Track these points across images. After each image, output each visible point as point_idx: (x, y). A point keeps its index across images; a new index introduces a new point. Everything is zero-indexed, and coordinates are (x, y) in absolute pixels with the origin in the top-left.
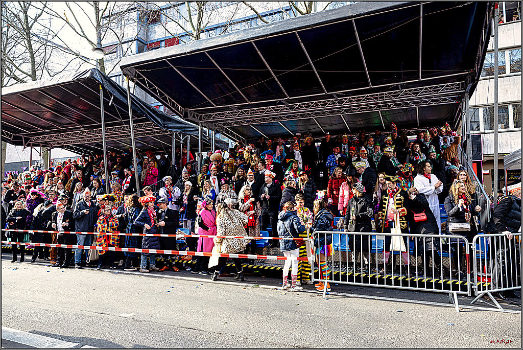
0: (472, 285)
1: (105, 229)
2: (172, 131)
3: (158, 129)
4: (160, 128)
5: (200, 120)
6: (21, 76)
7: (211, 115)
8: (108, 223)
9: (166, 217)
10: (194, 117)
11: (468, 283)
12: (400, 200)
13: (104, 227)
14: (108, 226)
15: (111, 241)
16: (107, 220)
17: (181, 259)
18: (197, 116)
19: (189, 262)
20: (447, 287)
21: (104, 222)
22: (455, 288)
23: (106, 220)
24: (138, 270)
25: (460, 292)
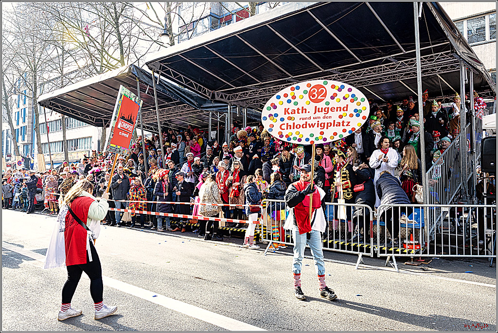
0: (374, 248)
1: (134, 196)
2: (208, 111)
3: (194, 110)
4: (196, 109)
5: (229, 99)
6: (114, 63)
7: (237, 95)
8: (137, 191)
9: (182, 188)
10: (222, 97)
11: (371, 248)
12: (345, 173)
13: (133, 194)
14: (137, 194)
15: (139, 206)
16: (136, 189)
17: (189, 222)
18: (226, 96)
20: (355, 249)
22: (362, 250)
24: (156, 229)
25: (365, 254)
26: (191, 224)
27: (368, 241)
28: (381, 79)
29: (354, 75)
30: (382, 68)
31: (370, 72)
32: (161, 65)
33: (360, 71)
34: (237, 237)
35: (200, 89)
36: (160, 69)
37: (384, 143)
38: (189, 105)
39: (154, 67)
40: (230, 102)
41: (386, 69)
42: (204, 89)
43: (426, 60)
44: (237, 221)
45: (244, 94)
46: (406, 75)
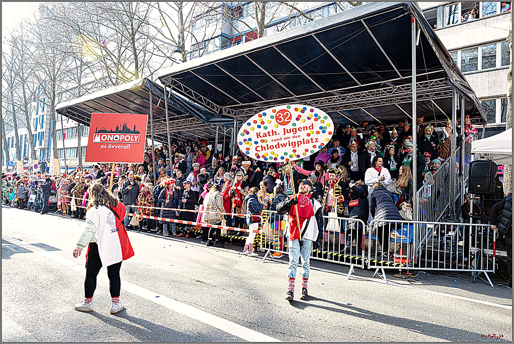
0: (365, 260)
1: (142, 202)
2: (215, 125)
3: (202, 123)
4: (204, 123)
5: (235, 115)
6: (129, 76)
7: (243, 111)
8: (145, 197)
9: (188, 196)
10: (229, 112)
11: (363, 260)
12: (338, 189)
13: (142, 200)
14: (145, 200)
15: (147, 211)
17: (193, 229)
18: (233, 112)
19: (199, 232)
20: (348, 260)
21: (143, 197)
22: (354, 262)
23: (145, 195)
24: (161, 234)
25: (356, 265)
26: (195, 230)
27: (360, 254)
28: (378, 102)
29: (353, 98)
30: (380, 92)
31: (368, 95)
32: (173, 80)
33: (359, 94)
34: (239, 245)
35: (209, 104)
36: (172, 84)
37: (378, 161)
38: (198, 118)
39: (166, 81)
40: (236, 117)
41: (384, 93)
42: (212, 104)
43: (421, 86)
44: (239, 229)
45: (250, 110)
46: (402, 99)
